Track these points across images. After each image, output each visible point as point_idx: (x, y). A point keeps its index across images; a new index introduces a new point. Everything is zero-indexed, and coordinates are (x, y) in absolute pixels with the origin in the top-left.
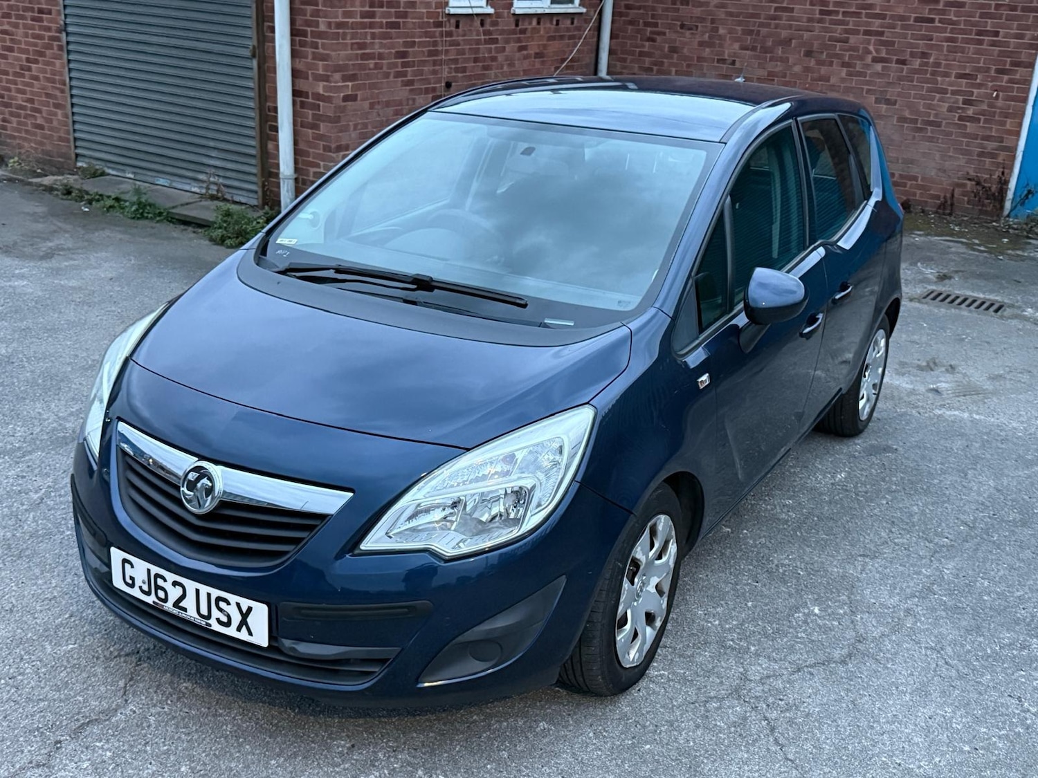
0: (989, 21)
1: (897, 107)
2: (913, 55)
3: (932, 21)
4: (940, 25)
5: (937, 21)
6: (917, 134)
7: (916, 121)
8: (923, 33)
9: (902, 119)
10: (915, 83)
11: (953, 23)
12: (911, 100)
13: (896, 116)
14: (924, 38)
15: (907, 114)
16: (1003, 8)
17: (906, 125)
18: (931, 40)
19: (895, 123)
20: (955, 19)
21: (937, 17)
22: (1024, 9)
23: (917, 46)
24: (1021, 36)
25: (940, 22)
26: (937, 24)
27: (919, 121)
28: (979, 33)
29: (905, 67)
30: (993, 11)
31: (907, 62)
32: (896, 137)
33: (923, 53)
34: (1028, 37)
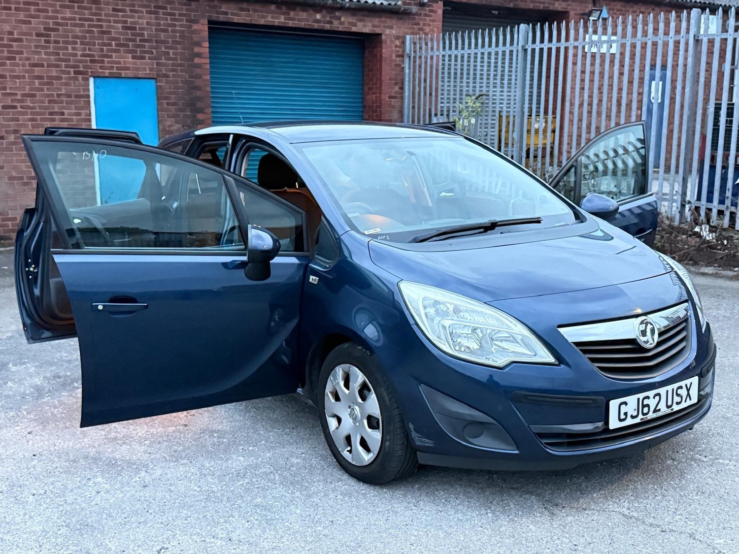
0: (56, 105)
1: (5, 170)
2: (7, 132)
3: (15, 107)
4: (22, 110)
5: (19, 107)
6: (26, 188)
7: (22, 178)
8: (11, 116)
9: (11, 178)
10: (15, 152)
11: (31, 108)
12: (15, 164)
13: (6, 177)
14: (12, 120)
15: (14, 174)
16: (63, 96)
17: (16, 182)
18: (19, 121)
19: (7, 181)
20: (31, 105)
21: (18, 105)
22: (76, 96)
23: (9, 126)
24: (79, 114)
25: (21, 107)
26: (19, 109)
27: (25, 178)
28: (51, 114)
29: (4, 141)
30: (56, 98)
31: (5, 137)
32: (10, 192)
33: (15, 130)
34: (83, 114)
